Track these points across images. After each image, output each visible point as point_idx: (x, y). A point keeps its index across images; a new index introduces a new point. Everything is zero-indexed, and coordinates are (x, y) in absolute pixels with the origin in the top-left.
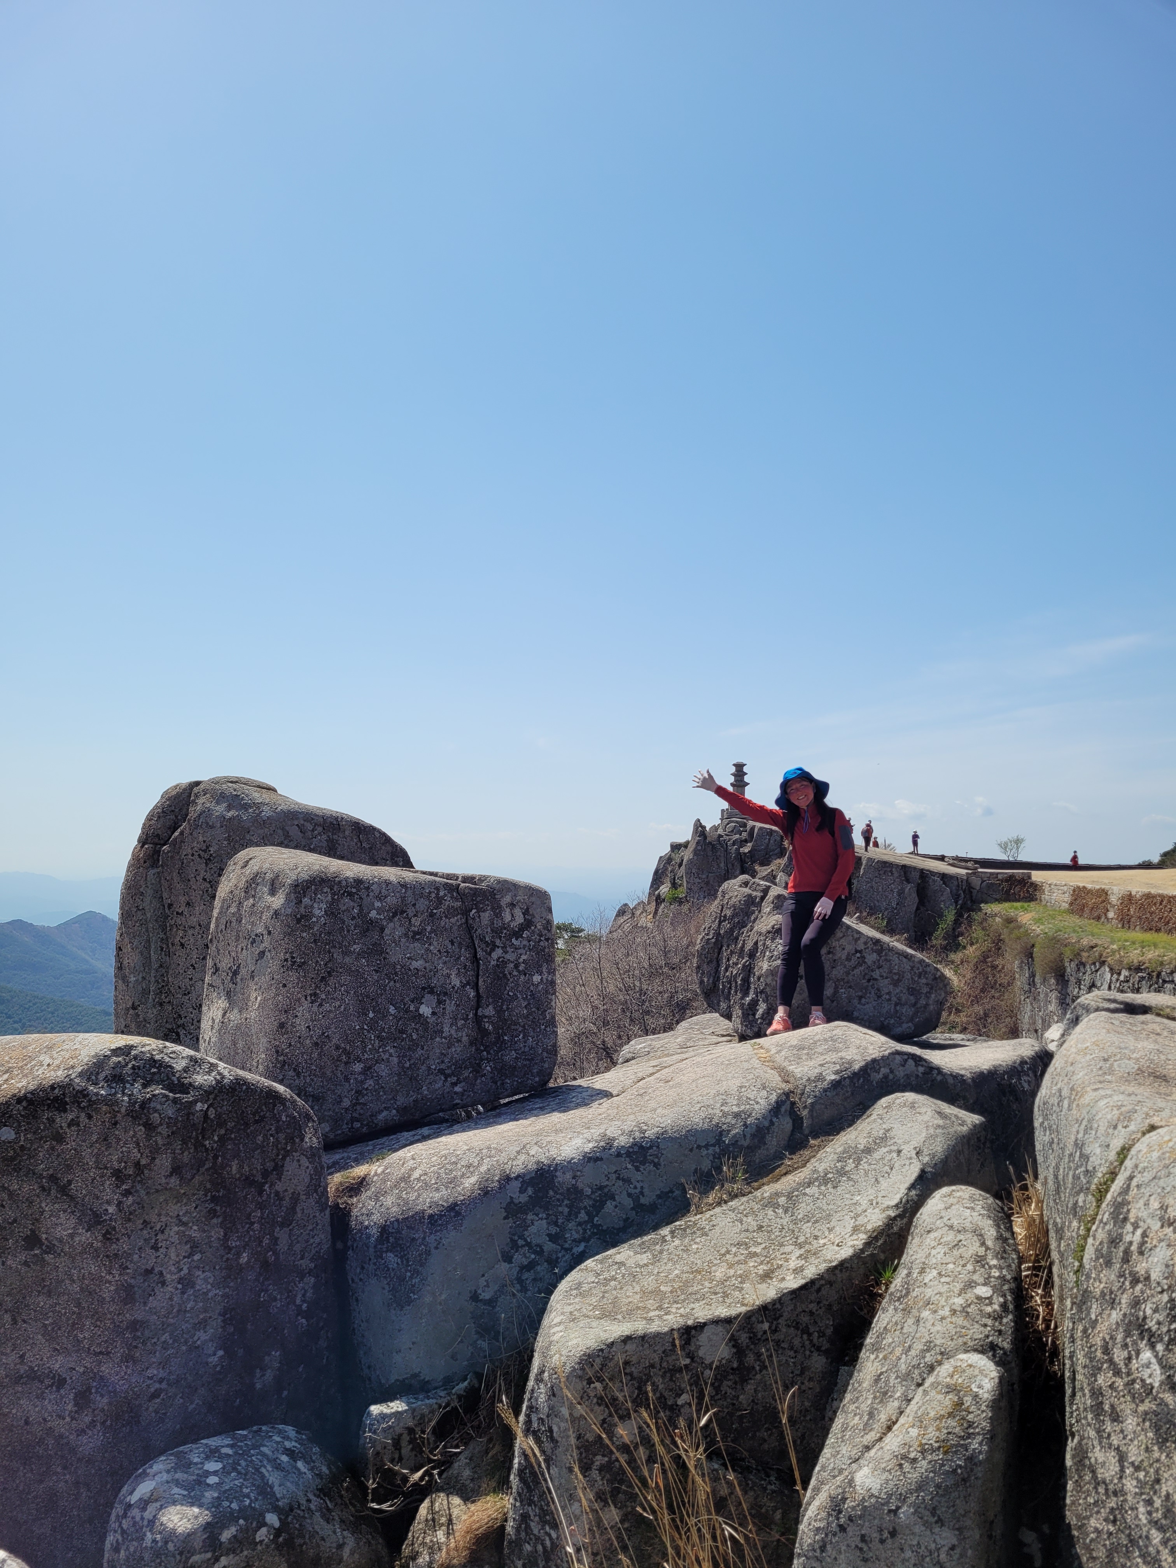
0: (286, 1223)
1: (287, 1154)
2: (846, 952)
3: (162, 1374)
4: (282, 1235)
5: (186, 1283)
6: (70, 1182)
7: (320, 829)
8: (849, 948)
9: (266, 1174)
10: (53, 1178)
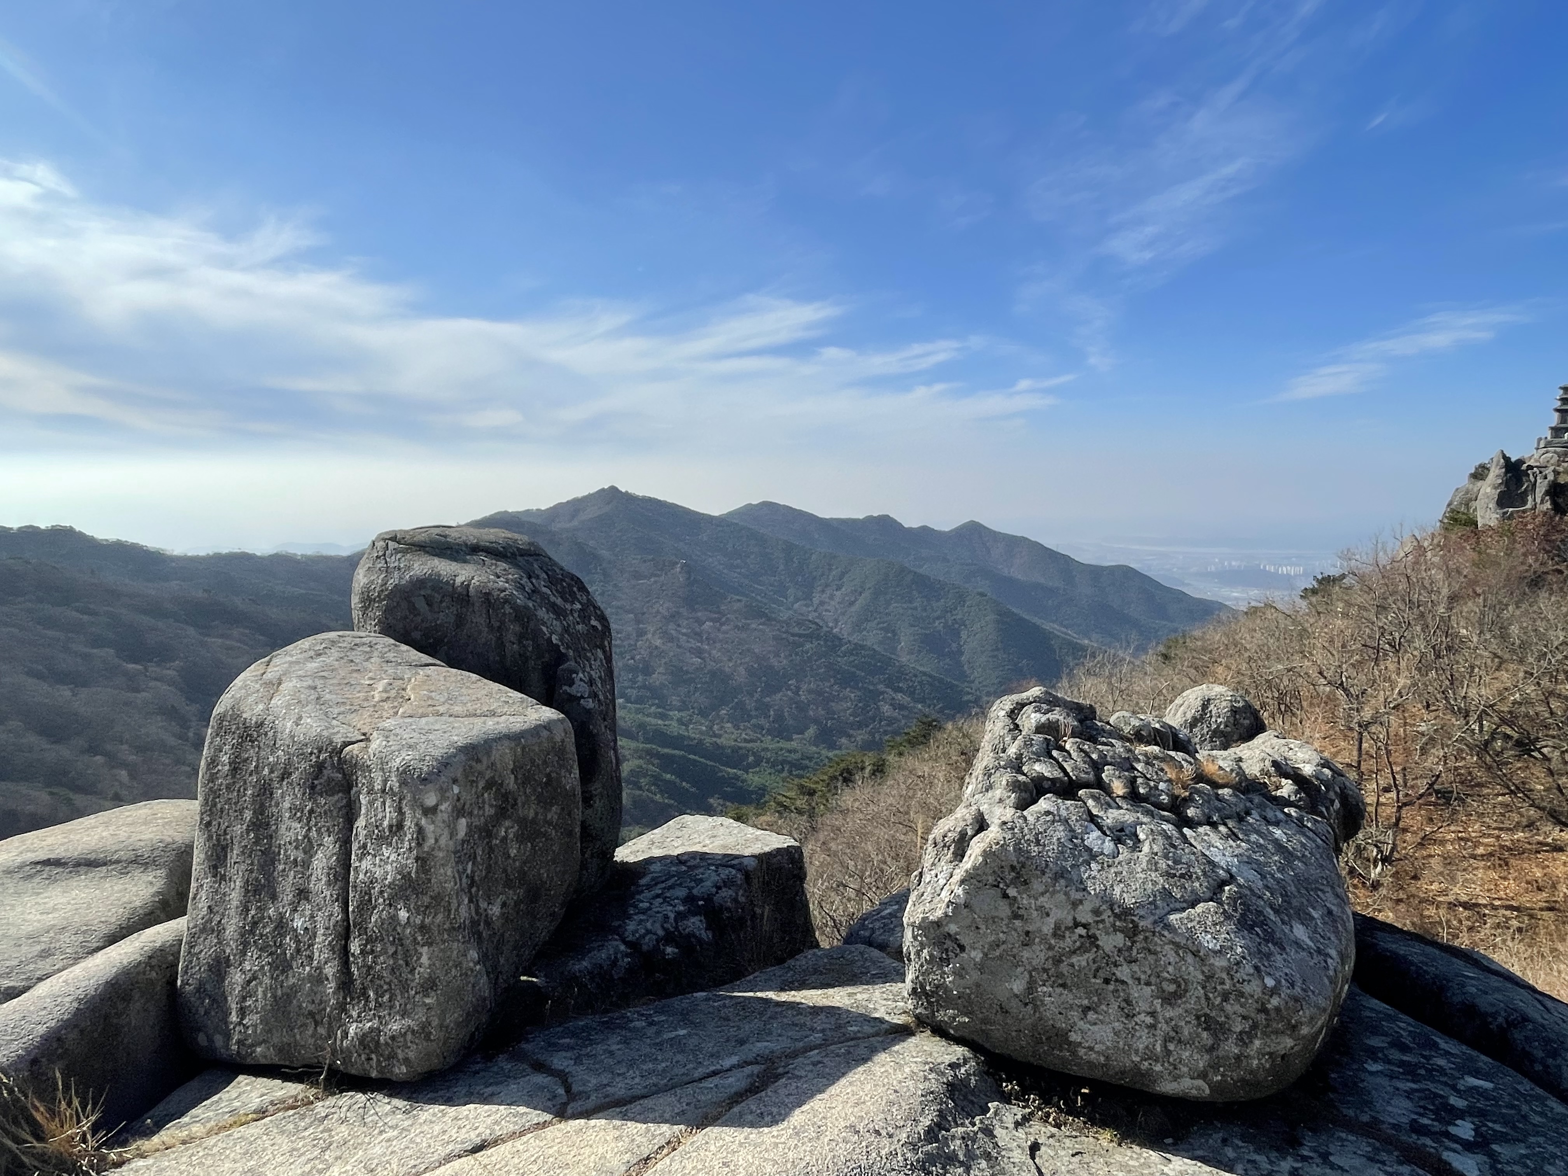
2: (1051, 921)
8: (1061, 914)
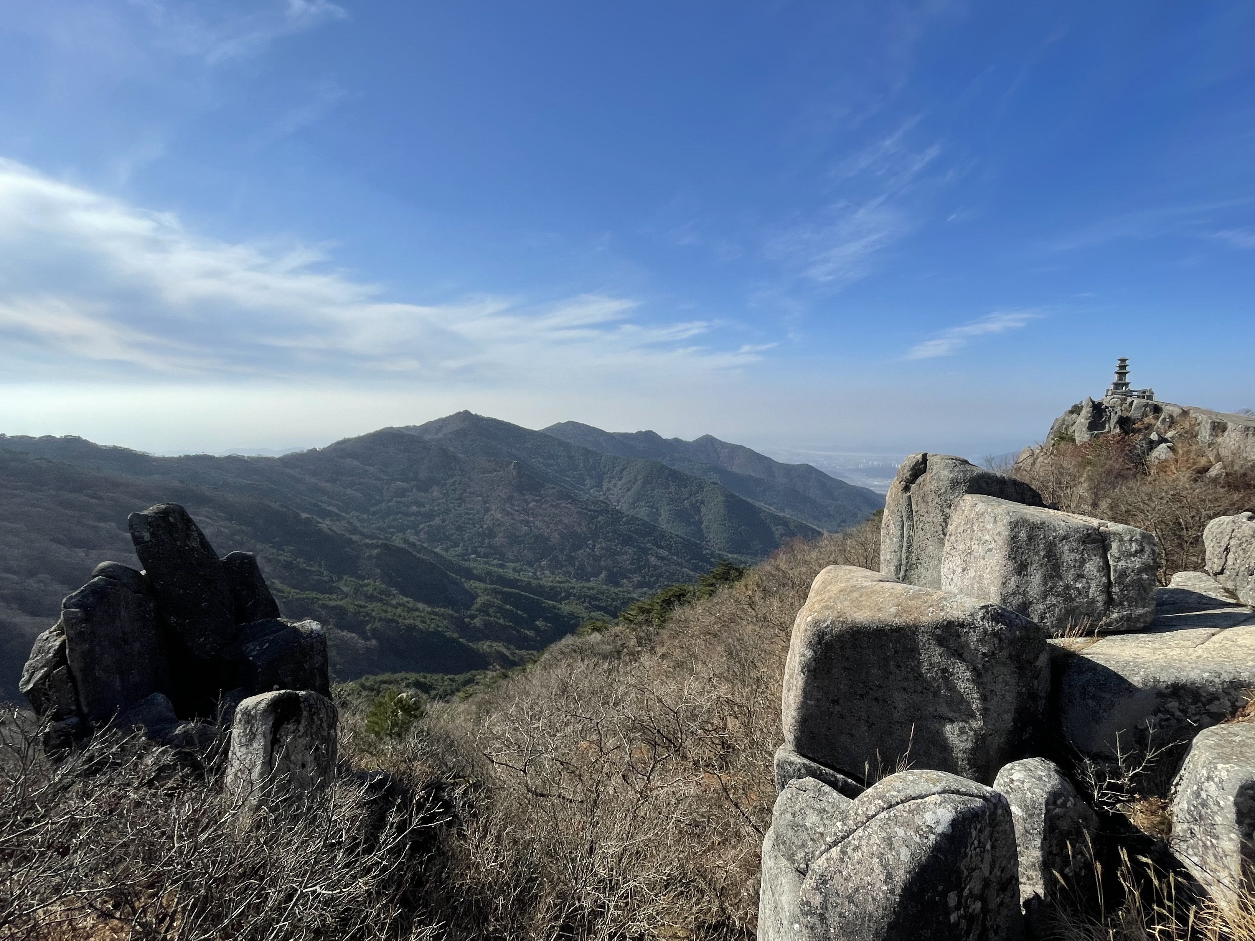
0: (1037, 678)
1: (1041, 651)
3: (993, 728)
4: (1036, 682)
5: (1003, 696)
6: (963, 653)
7: (995, 483)
9: (1034, 659)
10: (956, 651)
